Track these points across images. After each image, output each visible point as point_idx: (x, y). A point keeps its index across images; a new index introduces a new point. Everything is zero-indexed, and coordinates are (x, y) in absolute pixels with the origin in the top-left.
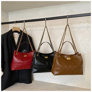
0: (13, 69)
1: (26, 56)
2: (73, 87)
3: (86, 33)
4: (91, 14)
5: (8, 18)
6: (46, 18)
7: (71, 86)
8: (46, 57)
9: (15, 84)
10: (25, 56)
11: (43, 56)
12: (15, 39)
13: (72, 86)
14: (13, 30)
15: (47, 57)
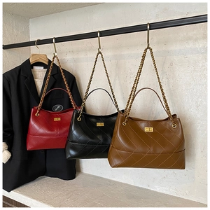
0: (29, 147)
1: (59, 119)
2: (167, 195)
3: (201, 65)
4: (208, 16)
5: (27, 32)
6: (100, 32)
7: (161, 192)
8: (99, 124)
9: (39, 179)
10: (56, 119)
11: (94, 120)
12: (36, 80)
13: (164, 192)
14: (32, 61)
15: (102, 124)
